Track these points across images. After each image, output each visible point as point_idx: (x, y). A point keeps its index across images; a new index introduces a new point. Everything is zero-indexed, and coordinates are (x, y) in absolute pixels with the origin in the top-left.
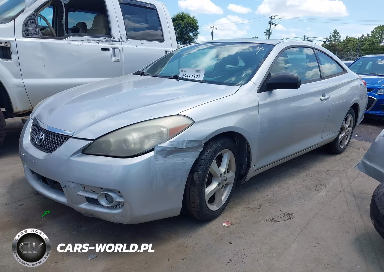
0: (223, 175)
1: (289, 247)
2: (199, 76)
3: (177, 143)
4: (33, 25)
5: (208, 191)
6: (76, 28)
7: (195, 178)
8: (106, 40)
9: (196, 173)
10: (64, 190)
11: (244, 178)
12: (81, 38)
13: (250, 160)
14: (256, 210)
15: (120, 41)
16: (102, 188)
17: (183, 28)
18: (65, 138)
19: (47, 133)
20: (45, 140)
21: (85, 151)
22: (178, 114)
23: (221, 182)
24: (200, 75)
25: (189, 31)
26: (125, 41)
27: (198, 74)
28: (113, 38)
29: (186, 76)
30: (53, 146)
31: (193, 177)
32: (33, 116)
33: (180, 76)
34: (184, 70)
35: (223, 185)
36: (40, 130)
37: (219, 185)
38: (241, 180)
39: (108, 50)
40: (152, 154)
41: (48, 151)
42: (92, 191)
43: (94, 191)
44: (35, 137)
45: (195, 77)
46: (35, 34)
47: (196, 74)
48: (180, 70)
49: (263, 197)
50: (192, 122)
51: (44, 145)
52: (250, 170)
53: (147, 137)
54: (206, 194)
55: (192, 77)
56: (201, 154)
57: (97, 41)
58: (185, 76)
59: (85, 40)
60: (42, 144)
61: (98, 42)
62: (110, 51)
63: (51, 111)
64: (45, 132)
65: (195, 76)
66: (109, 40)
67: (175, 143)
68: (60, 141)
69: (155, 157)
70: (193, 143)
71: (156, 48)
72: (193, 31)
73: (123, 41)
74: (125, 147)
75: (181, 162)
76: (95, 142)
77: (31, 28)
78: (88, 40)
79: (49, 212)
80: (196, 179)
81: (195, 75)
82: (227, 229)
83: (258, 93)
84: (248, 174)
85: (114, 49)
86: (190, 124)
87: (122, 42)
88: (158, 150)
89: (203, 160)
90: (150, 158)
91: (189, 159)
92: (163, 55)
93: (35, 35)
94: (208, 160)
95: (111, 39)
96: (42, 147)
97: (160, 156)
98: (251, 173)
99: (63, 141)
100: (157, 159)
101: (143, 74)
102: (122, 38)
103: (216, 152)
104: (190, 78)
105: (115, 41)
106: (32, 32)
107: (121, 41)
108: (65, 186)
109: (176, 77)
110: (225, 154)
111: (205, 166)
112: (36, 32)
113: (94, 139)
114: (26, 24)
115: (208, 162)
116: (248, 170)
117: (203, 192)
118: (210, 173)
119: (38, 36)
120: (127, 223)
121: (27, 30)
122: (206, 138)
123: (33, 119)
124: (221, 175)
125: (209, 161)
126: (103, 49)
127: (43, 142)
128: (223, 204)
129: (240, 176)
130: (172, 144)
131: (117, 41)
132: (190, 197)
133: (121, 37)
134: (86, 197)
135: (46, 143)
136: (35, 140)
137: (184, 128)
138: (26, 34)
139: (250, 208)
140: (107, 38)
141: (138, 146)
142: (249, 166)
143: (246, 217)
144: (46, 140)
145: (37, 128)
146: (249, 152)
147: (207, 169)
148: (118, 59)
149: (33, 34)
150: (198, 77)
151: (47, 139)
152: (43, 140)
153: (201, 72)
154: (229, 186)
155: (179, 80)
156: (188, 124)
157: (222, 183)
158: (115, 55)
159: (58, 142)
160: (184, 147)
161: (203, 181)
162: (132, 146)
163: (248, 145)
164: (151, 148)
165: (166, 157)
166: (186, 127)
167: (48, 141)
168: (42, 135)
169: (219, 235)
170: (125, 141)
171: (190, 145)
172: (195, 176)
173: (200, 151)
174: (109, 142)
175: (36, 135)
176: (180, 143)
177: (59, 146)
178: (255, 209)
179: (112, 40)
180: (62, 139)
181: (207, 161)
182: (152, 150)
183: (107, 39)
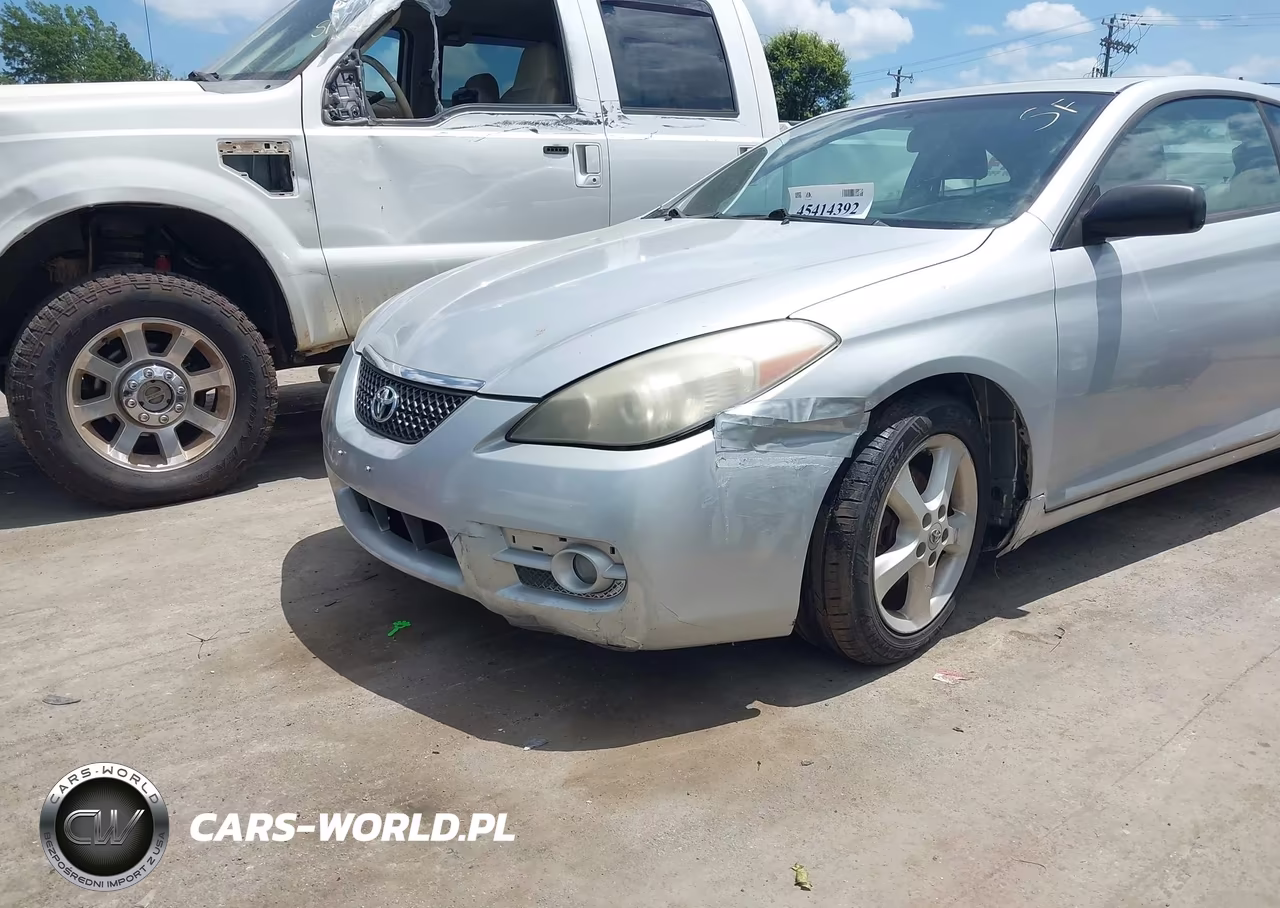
0: (935, 517)
1: (1161, 750)
2: (853, 207)
3: (785, 405)
4: (352, 87)
5: (881, 567)
6: (468, 91)
7: (839, 521)
8: (558, 122)
9: (844, 504)
10: (456, 547)
11: (1008, 536)
12: (484, 117)
13: (1029, 473)
14: (1046, 641)
15: (599, 122)
16: (565, 540)
17: (796, 83)
18: (455, 397)
19: (405, 389)
20: (399, 409)
21: (513, 434)
22: (788, 318)
23: (926, 541)
24: (857, 204)
25: (816, 92)
26: (617, 122)
27: (852, 200)
28: (580, 112)
29: (812, 209)
30: (424, 424)
31: (833, 518)
32: (358, 346)
33: (792, 211)
34: (803, 190)
35: (935, 553)
36: (383, 380)
37: (920, 550)
38: (995, 544)
39: (563, 150)
40: (706, 437)
41: (409, 439)
42: (535, 548)
43: (542, 549)
44: (369, 402)
45: (840, 210)
46: (356, 114)
47: (845, 201)
48: (792, 191)
49: (1073, 602)
50: (834, 339)
51: (396, 422)
52: (1027, 508)
53: (694, 389)
54: (878, 575)
55: (831, 212)
56: (862, 443)
57: (530, 123)
58: (809, 211)
59: (497, 125)
60: (389, 421)
61: (535, 127)
62: (570, 155)
63: (403, 335)
64: (399, 386)
65: (842, 208)
66: (568, 121)
67: (779, 405)
68: (442, 407)
69: (718, 449)
70: (832, 407)
71: (711, 139)
72: (831, 92)
73: (609, 122)
74: (629, 421)
75: (798, 466)
76: (545, 406)
77: (346, 95)
78: (506, 123)
79: (406, 624)
80: (847, 525)
81: (841, 205)
82: (948, 690)
83: (1052, 250)
84: (1021, 522)
85: (582, 149)
86: (825, 347)
87: (606, 123)
88: (724, 427)
89: (868, 463)
90: (701, 453)
91: (823, 460)
92: (736, 155)
93: (356, 116)
94: (885, 461)
95: (574, 115)
96: (392, 428)
97: (730, 446)
98: (1033, 521)
99: (451, 408)
100: (723, 455)
101: (674, 214)
102: (605, 112)
103: (909, 439)
104: (826, 214)
105: (586, 123)
106: (349, 106)
107: (602, 120)
108: (459, 536)
109: (779, 215)
110: (941, 451)
111: (875, 482)
112: (360, 107)
113: (540, 396)
114: (331, 86)
115: (883, 471)
116: (1022, 508)
117: (868, 570)
118: (889, 509)
119: (364, 119)
120: (636, 645)
121: (336, 103)
122: (880, 390)
123: (360, 354)
124: (927, 519)
125: (888, 467)
126: (549, 150)
127: (395, 414)
128: (934, 617)
129: (993, 527)
130: (768, 407)
131: (592, 123)
132: (823, 581)
133: (603, 108)
134: (518, 568)
135: (401, 417)
136: (370, 409)
137: (804, 362)
138: (334, 115)
139: (1028, 635)
140: (561, 115)
141: (666, 417)
142: (1023, 494)
143: (1013, 661)
144: (403, 407)
145: (373, 376)
146: (1025, 449)
147: (879, 494)
148: (594, 180)
149: (350, 112)
150: (850, 211)
151: (405, 403)
152: (394, 406)
153: (862, 194)
154: (954, 560)
155: (788, 222)
156: (821, 346)
157: (933, 547)
158: (584, 169)
159: (436, 412)
160: (807, 417)
161: (867, 532)
162: (650, 415)
163: (1021, 424)
164: (702, 420)
165: (750, 448)
166: (815, 354)
167: (407, 409)
168: (390, 395)
169: (920, 705)
170: (629, 402)
171: (824, 413)
172: (840, 513)
173: (858, 434)
174: (580, 406)
175: (372, 397)
176: (794, 405)
177: (440, 421)
178: (1042, 638)
179: (577, 120)
180: (449, 401)
181: (882, 466)
182: (710, 425)
183: (561, 117)
